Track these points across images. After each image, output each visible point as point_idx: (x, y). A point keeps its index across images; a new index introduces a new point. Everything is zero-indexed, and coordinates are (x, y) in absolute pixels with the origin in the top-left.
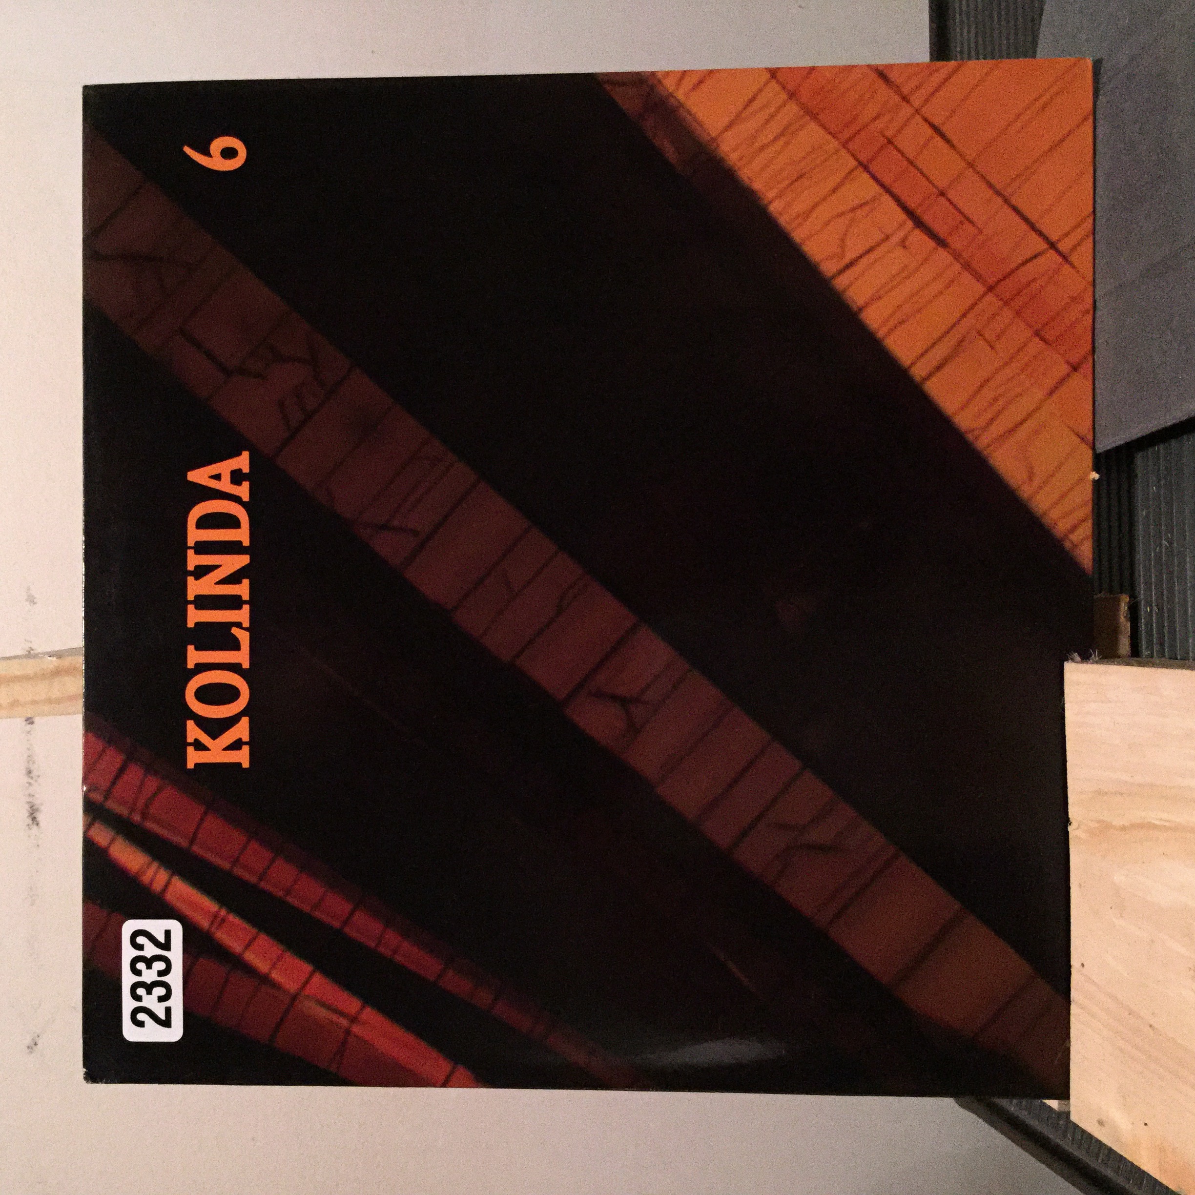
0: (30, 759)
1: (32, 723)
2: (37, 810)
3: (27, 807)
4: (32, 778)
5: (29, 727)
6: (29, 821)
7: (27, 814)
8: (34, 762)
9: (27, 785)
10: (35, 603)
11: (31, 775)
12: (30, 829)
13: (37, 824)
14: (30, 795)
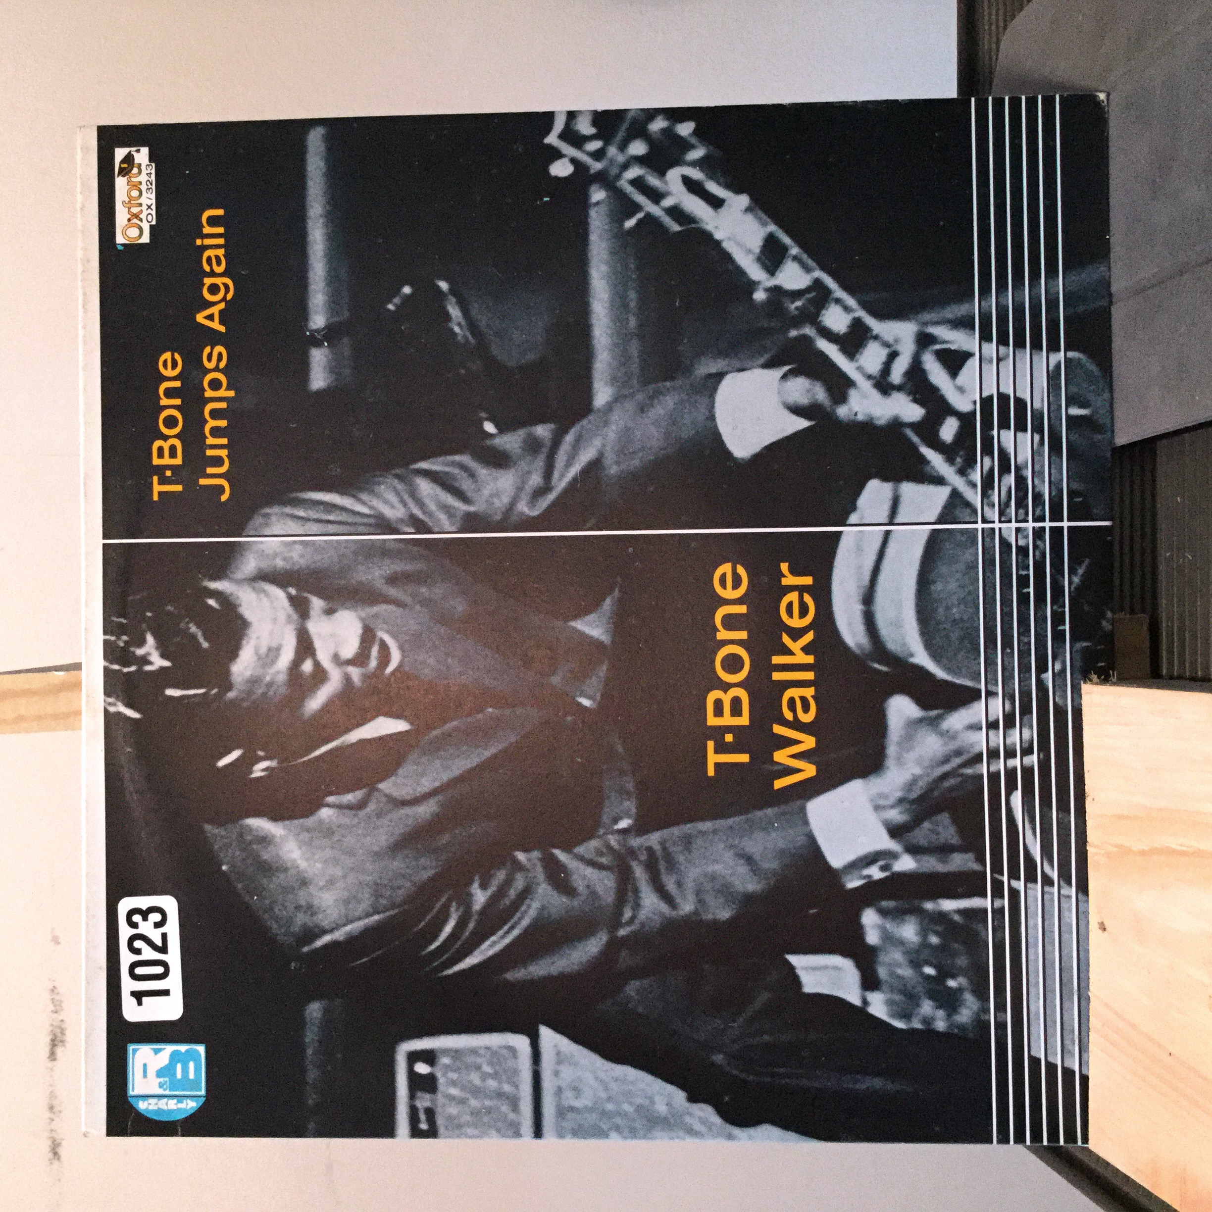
0: (52, 1095)
1: (55, 1059)
2: (59, 1145)
3: (49, 1142)
4: (54, 1113)
5: (50, 1064)
6: (51, 1155)
7: (48, 1149)
8: (56, 1097)
9: (48, 1120)
10: (59, 943)
11: (54, 1110)
12: (51, 1163)
13: (59, 1159)
14: (52, 1130)
